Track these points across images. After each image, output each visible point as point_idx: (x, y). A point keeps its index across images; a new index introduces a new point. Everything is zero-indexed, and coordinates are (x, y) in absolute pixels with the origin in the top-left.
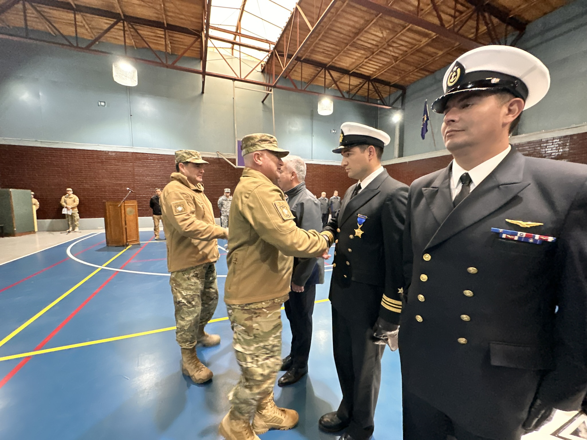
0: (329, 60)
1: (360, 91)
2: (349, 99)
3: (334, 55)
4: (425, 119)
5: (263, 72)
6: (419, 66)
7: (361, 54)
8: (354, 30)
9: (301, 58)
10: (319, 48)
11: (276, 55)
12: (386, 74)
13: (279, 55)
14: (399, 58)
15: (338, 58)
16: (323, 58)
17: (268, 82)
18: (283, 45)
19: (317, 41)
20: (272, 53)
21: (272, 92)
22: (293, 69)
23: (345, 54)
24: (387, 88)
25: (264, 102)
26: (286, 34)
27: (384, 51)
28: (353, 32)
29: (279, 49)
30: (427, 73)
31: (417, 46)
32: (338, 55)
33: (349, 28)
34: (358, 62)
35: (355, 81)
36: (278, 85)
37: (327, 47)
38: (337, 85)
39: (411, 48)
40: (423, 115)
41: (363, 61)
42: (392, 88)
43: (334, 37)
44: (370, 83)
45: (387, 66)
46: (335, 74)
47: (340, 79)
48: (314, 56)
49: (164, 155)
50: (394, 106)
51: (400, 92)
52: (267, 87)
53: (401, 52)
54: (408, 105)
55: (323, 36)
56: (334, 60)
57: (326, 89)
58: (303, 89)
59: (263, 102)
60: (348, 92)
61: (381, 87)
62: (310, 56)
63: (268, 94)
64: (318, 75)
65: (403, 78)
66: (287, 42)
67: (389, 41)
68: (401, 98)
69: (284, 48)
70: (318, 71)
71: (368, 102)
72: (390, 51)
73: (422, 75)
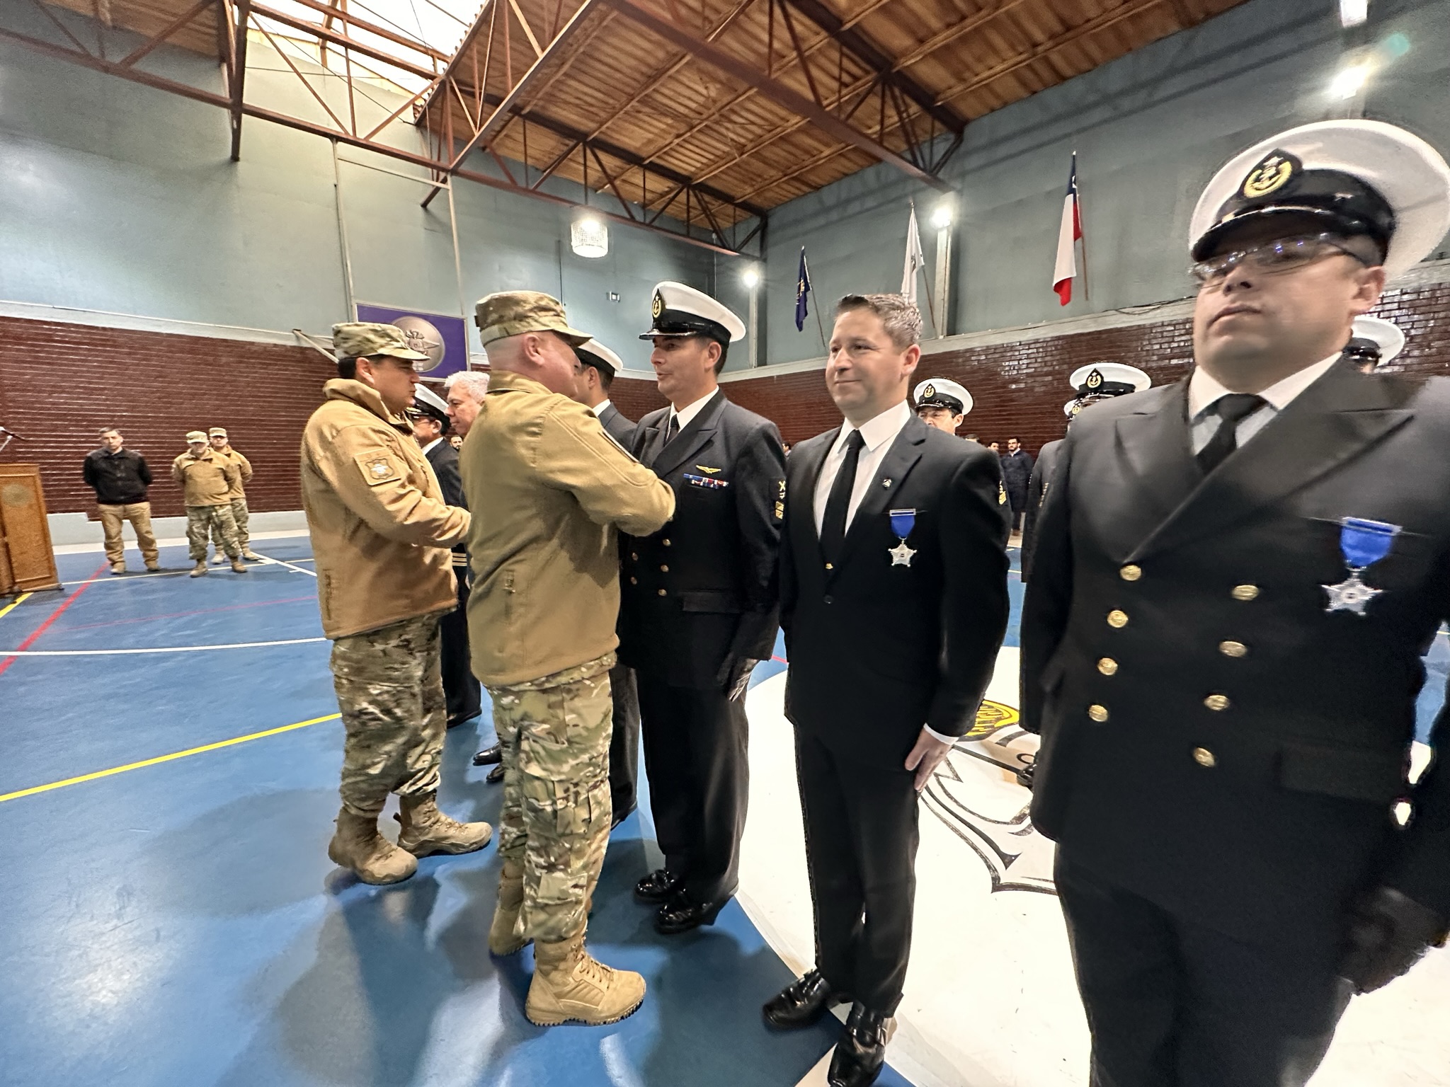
0: (593, 125)
1: (670, 206)
2: (644, 224)
3: (603, 115)
4: (803, 288)
5: (419, 124)
6: (789, 171)
7: (668, 125)
8: (644, 69)
9: (522, 109)
10: (567, 93)
11: (452, 89)
12: (724, 176)
13: (460, 90)
14: (746, 149)
15: (613, 123)
16: (575, 118)
17: (435, 158)
18: (471, 69)
19: (559, 76)
20: (443, 83)
21: (449, 186)
22: (504, 133)
23: (628, 117)
24: (729, 209)
25: (429, 206)
26: (479, 44)
27: (716, 127)
28: (642, 74)
29: (462, 77)
30: (806, 189)
31: (779, 130)
32: (613, 116)
33: (633, 62)
34: (661, 143)
35: (657, 184)
36: (463, 168)
37: (586, 94)
38: (614, 187)
39: (770, 131)
40: (797, 279)
41: (671, 143)
42: (739, 212)
43: (600, 75)
44: (691, 193)
45: (724, 161)
46: (610, 161)
47: (622, 174)
48: (554, 109)
49: (112, 329)
50: (743, 250)
51: (755, 222)
52: (435, 171)
53: (750, 136)
54: (772, 251)
55: (572, 66)
56: (603, 128)
57: (590, 193)
58: (532, 187)
59: (424, 205)
60: (644, 206)
61: (715, 206)
62: (543, 107)
63: (438, 189)
64: (569, 156)
65: (759, 192)
66: (482, 63)
67: (723, 107)
68: (758, 234)
69: (473, 77)
70: (567, 145)
71: (688, 236)
72: (727, 129)
73: (797, 192)
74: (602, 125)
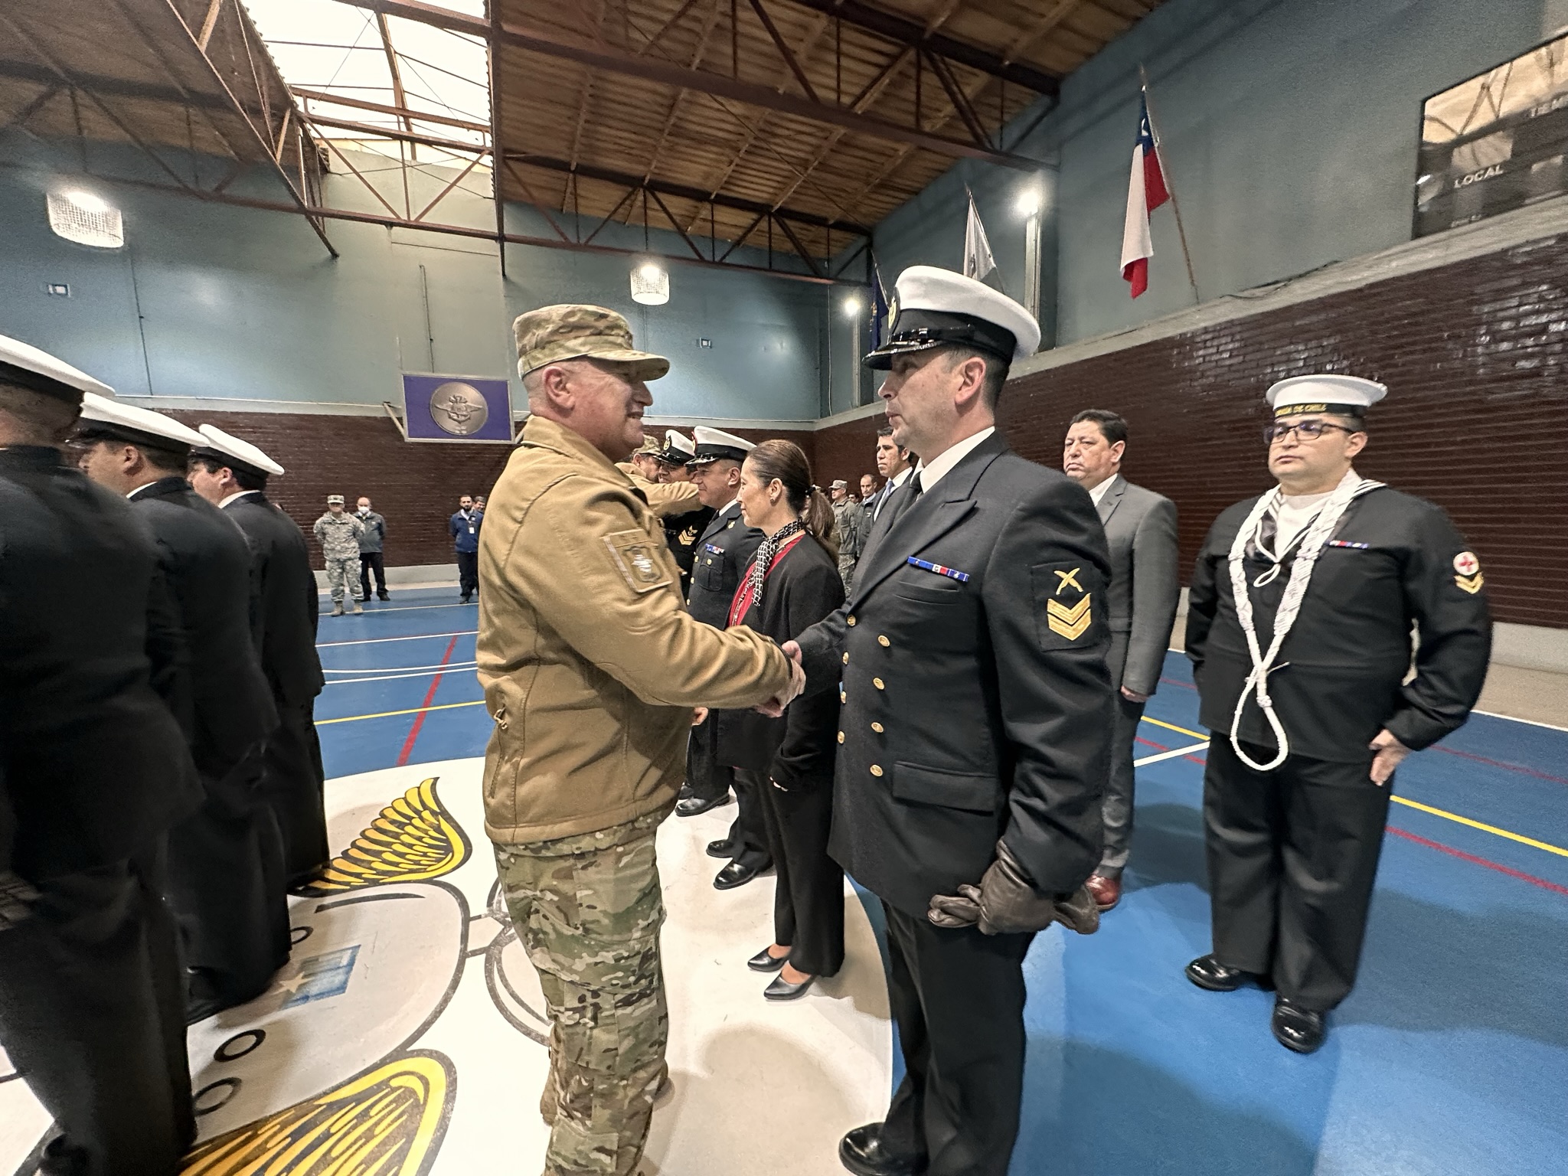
0: (641, 168)
2: (713, 264)
3: (647, 156)
6: (871, 179)
8: (659, 99)
9: (569, 164)
10: (600, 140)
12: (801, 197)
14: (808, 163)
15: (661, 162)
16: (623, 164)
20: (496, 156)
23: (671, 154)
24: (823, 231)
27: (765, 145)
28: (662, 105)
30: (903, 196)
32: (654, 154)
34: (718, 173)
37: (620, 138)
38: (680, 229)
41: (727, 171)
42: (835, 234)
43: (622, 116)
44: (773, 220)
45: (792, 181)
46: (674, 202)
47: (697, 213)
48: (601, 159)
50: (840, 277)
51: (862, 241)
53: (807, 148)
55: (592, 112)
58: (583, 242)
59: (504, 274)
62: (591, 160)
68: (864, 253)
70: (626, 192)
71: (770, 270)
72: (776, 144)
73: (895, 201)
74: (650, 164)
